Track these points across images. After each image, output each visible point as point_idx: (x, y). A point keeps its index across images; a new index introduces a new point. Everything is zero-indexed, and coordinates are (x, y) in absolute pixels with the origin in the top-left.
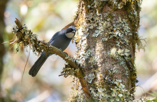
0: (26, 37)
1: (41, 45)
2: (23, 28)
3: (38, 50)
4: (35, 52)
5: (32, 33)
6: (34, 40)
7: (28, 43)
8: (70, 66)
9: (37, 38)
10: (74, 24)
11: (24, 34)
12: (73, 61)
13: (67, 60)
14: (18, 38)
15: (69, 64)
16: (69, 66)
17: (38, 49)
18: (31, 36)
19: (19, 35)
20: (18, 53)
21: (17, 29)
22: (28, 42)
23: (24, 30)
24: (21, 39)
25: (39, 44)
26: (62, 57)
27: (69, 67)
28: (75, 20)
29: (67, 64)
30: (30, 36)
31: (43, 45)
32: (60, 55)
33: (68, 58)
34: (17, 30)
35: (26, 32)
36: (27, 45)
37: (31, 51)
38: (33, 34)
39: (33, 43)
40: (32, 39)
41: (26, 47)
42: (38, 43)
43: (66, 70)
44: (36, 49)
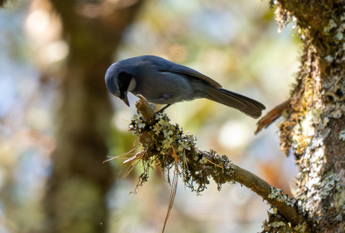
0: (167, 144)
1: (206, 165)
2: (157, 121)
3: (197, 178)
4: (190, 182)
5: (181, 133)
6: (187, 151)
7: (171, 160)
8: (283, 216)
9: (196, 146)
10: (291, 106)
11: (161, 137)
12: (288, 204)
13: (273, 202)
14: (144, 146)
15: (278, 212)
16: (279, 217)
17: (198, 175)
18: (179, 141)
19: (147, 140)
20: (145, 184)
21: (143, 122)
22: (170, 156)
23: (160, 125)
24: (153, 150)
25: (201, 161)
26: (259, 193)
27: (279, 220)
28: (292, 96)
29: (272, 211)
30: (177, 140)
31: (210, 165)
32: (255, 190)
33: (277, 197)
34: (143, 126)
35: (164, 132)
36: (169, 163)
37: (181, 180)
38: (183, 136)
39: (186, 159)
40: (180, 149)
41: (166, 169)
42: (196, 158)
43: (272, 228)
44: (193, 174)
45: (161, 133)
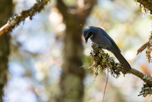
0: (104, 61)
1: (119, 67)
2: (100, 52)
3: (116, 73)
4: (113, 74)
5: (109, 56)
6: (112, 63)
7: (106, 67)
8: (149, 85)
9: (115, 61)
10: (149, 44)
11: (102, 58)
12: (150, 80)
13: (145, 80)
14: (95, 62)
15: (147, 84)
16: (147, 85)
17: (116, 71)
18: (108, 59)
19: (96, 59)
20: (98, 76)
21: (95, 53)
22: (105, 65)
23: (101, 54)
24: (99, 63)
25: (117, 66)
27: (148, 87)
28: (150, 40)
29: (145, 83)
30: (107, 59)
31: (120, 67)
32: (138, 76)
33: (146, 78)
34: (95, 54)
35: (103, 56)
36: (105, 68)
37: (110, 73)
38: (110, 57)
39: (111, 66)
40: (109, 62)
41: (104, 70)
42: (115, 65)
43: (145, 90)
44: (114, 71)
45: (102, 57)
